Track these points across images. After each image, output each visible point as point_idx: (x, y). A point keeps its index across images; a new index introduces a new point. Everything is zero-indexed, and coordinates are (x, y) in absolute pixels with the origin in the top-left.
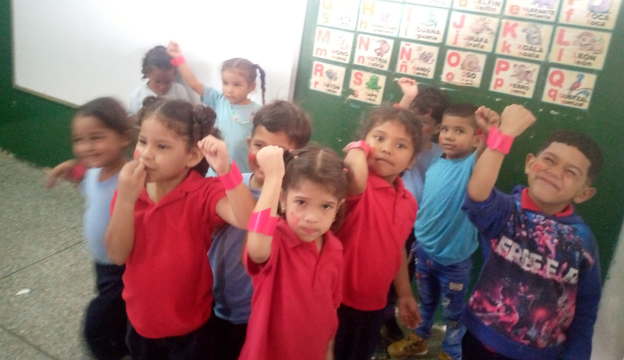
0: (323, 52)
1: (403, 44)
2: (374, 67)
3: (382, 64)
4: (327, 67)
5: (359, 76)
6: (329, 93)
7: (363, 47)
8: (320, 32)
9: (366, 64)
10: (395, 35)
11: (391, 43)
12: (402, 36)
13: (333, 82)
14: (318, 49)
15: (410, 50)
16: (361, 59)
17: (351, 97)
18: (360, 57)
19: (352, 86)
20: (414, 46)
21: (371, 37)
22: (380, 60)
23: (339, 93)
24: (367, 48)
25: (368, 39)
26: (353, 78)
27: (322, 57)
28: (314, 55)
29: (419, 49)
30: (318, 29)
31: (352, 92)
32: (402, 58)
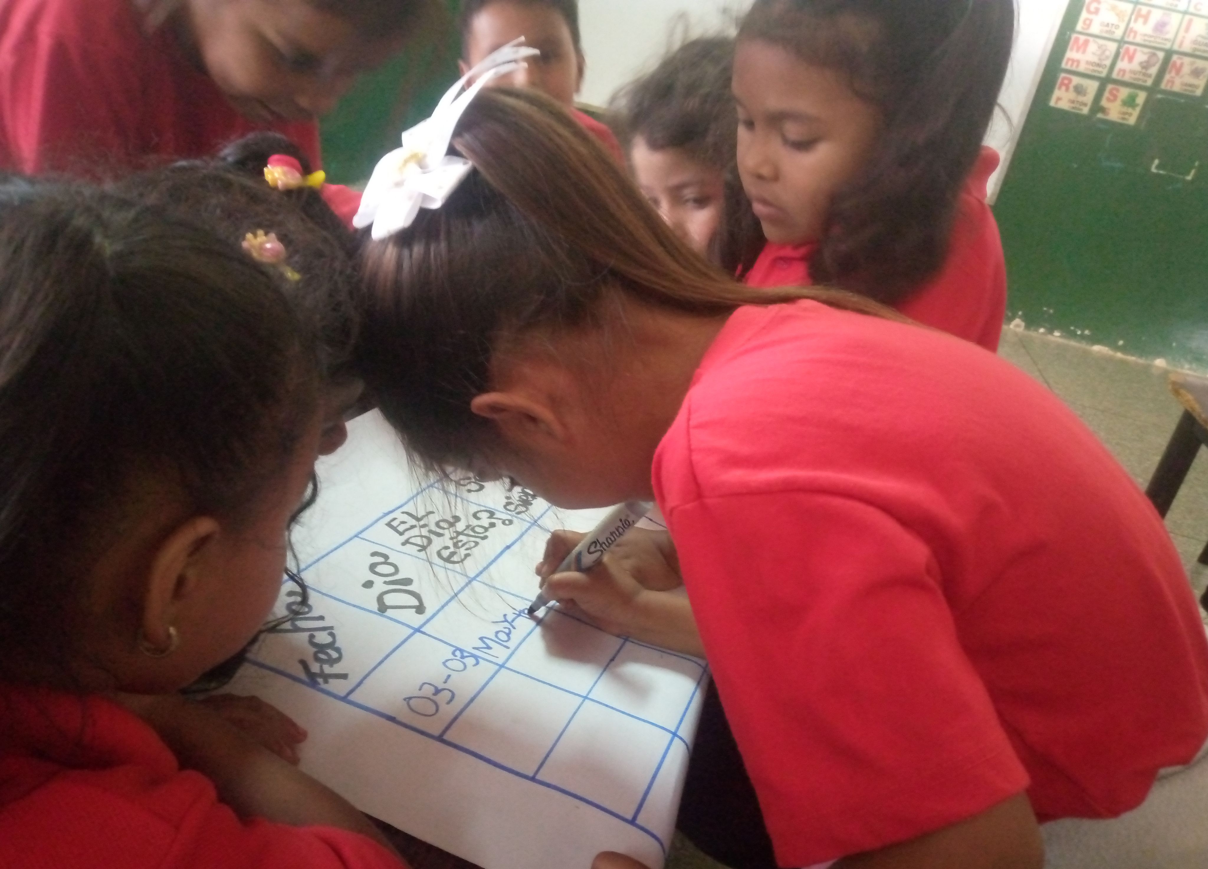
0: (1075, 64)
1: (1175, 58)
2: (1136, 82)
3: (1145, 78)
4: (1076, 80)
5: (1115, 92)
6: (1073, 111)
7: (1126, 59)
8: (1077, 40)
9: (1127, 78)
10: (1168, 46)
11: (1161, 55)
12: (1176, 47)
13: (1081, 99)
14: (1069, 59)
15: (1182, 65)
16: (1121, 73)
17: (1100, 115)
18: (1120, 70)
19: (1104, 103)
20: (1187, 60)
21: (1139, 48)
22: (1145, 74)
23: (1085, 111)
24: (1131, 59)
25: (1135, 51)
26: (1106, 94)
27: (1074, 68)
28: (1063, 65)
29: (1192, 64)
30: (1074, 36)
31: (1103, 110)
32: (1170, 72)
